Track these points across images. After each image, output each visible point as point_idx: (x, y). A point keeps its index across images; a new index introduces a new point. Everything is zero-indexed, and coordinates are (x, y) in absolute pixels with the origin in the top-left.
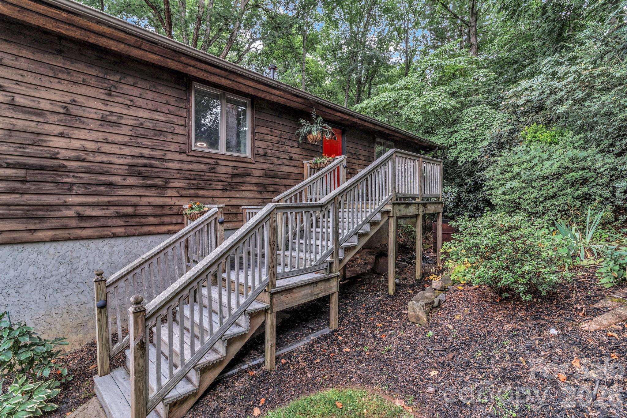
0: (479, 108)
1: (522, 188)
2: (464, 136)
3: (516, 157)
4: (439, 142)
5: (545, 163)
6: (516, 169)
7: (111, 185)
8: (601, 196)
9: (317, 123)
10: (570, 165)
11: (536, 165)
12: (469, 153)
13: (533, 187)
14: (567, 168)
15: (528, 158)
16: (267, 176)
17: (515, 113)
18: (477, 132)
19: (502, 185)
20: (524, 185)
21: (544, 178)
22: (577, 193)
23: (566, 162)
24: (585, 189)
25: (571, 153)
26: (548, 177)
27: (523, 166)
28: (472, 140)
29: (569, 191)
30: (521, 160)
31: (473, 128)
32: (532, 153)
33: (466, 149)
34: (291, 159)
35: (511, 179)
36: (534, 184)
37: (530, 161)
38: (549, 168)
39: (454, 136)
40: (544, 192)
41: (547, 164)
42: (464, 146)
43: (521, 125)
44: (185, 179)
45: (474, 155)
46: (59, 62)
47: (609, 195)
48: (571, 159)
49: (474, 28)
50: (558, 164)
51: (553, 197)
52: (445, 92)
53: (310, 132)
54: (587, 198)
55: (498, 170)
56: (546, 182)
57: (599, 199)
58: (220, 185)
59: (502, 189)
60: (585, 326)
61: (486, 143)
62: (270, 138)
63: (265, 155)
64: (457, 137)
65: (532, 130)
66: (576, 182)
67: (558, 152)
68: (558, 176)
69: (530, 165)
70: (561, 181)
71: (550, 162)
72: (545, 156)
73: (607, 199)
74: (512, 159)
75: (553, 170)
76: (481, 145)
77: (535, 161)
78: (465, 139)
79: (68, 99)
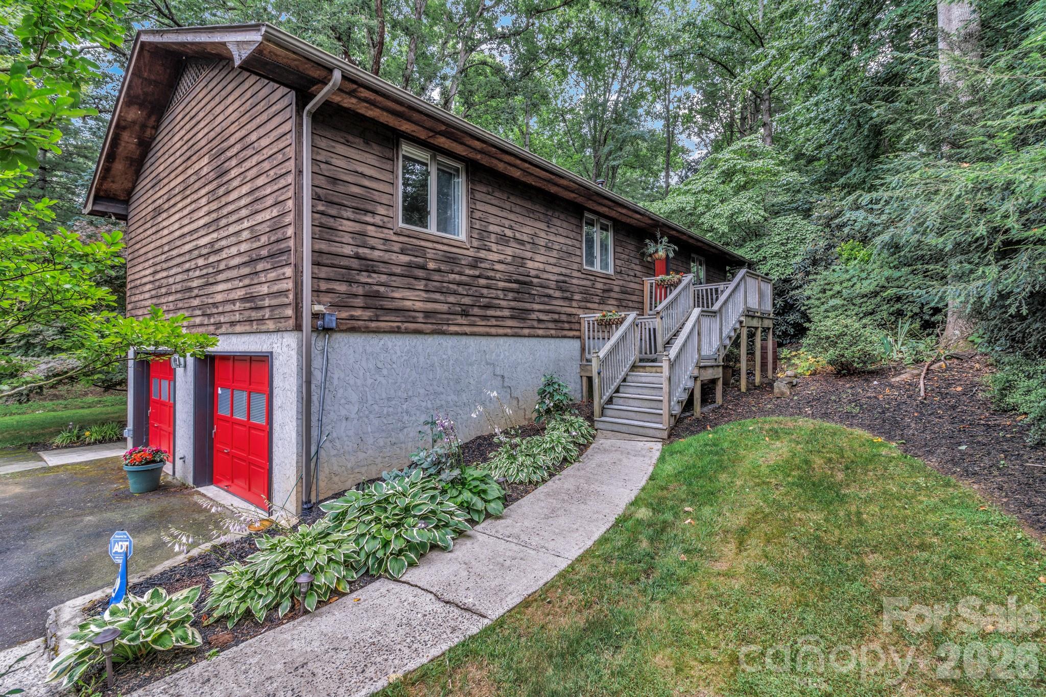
0: (789, 219)
1: (843, 305)
2: (775, 251)
3: (836, 275)
4: (747, 257)
5: (863, 282)
6: (837, 288)
7: (549, 296)
8: (911, 311)
9: (661, 243)
10: (886, 284)
11: (855, 284)
12: (781, 270)
13: (854, 304)
14: (883, 287)
15: (848, 277)
16: (622, 292)
17: (829, 226)
18: (789, 246)
19: (823, 304)
20: (846, 303)
21: (863, 297)
22: (892, 309)
23: (883, 282)
24: (898, 306)
25: (887, 272)
26: (866, 296)
27: (844, 285)
28: (784, 254)
29: (885, 307)
30: (841, 279)
31: (784, 241)
32: (851, 272)
33: (778, 265)
34: (635, 276)
35: (832, 297)
36: (854, 301)
37: (849, 280)
38: (867, 287)
39: (764, 249)
40: (864, 309)
41: (866, 283)
42: (775, 262)
43: (836, 240)
44: (581, 293)
45: (787, 272)
46: (529, 205)
47: (918, 311)
48: (887, 279)
49: (767, 102)
50: (876, 283)
51: (871, 314)
52: (750, 199)
53: (657, 251)
54: (900, 313)
55: (817, 289)
56: (865, 299)
57: (909, 314)
58: (597, 299)
59: (823, 308)
60: (893, 380)
61: (799, 259)
62: (623, 256)
63: (621, 273)
64: (767, 251)
65: (849, 247)
66: (891, 300)
67: (875, 272)
68: (875, 294)
69: (851, 283)
70: (879, 298)
71: (868, 281)
72: (864, 275)
73: (916, 314)
74: (832, 278)
75: (872, 288)
76: (793, 261)
77: (855, 280)
78: (777, 253)
79: (533, 232)
